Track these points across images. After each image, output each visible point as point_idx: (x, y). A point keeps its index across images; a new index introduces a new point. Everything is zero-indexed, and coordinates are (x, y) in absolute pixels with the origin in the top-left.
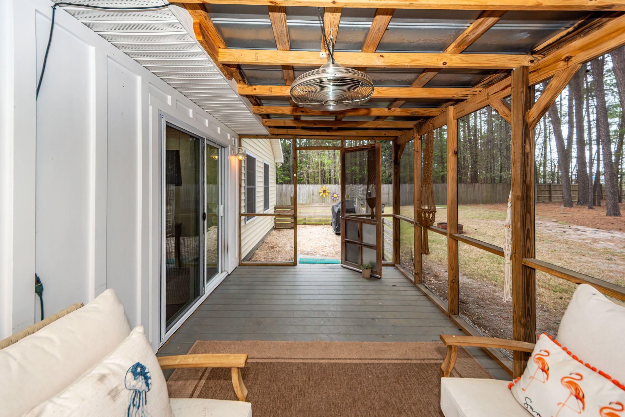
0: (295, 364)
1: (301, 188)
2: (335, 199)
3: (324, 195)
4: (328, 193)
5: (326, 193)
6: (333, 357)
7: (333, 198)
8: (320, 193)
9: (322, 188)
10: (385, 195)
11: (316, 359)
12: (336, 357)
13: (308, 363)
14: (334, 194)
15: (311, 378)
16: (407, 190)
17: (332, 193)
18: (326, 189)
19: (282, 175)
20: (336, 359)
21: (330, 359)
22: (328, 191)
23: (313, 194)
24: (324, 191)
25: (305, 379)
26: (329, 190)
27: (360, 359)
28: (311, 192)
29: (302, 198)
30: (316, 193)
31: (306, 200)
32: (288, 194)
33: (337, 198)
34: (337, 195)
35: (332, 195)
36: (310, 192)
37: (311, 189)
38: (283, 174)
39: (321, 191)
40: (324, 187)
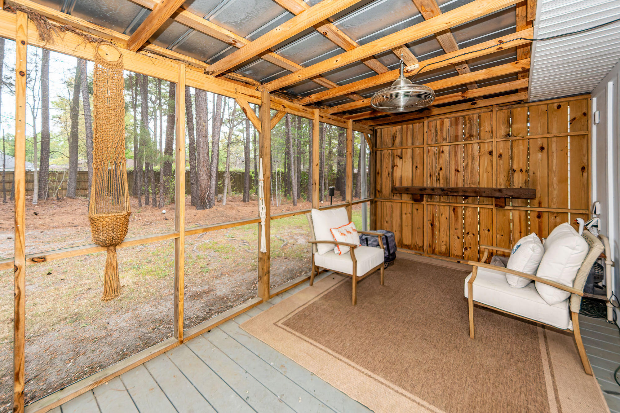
0: (416, 394)
6: (365, 376)
11: (386, 386)
12: (362, 374)
13: (399, 386)
15: (404, 369)
20: (363, 372)
21: (369, 376)
25: (410, 371)
27: (339, 359)
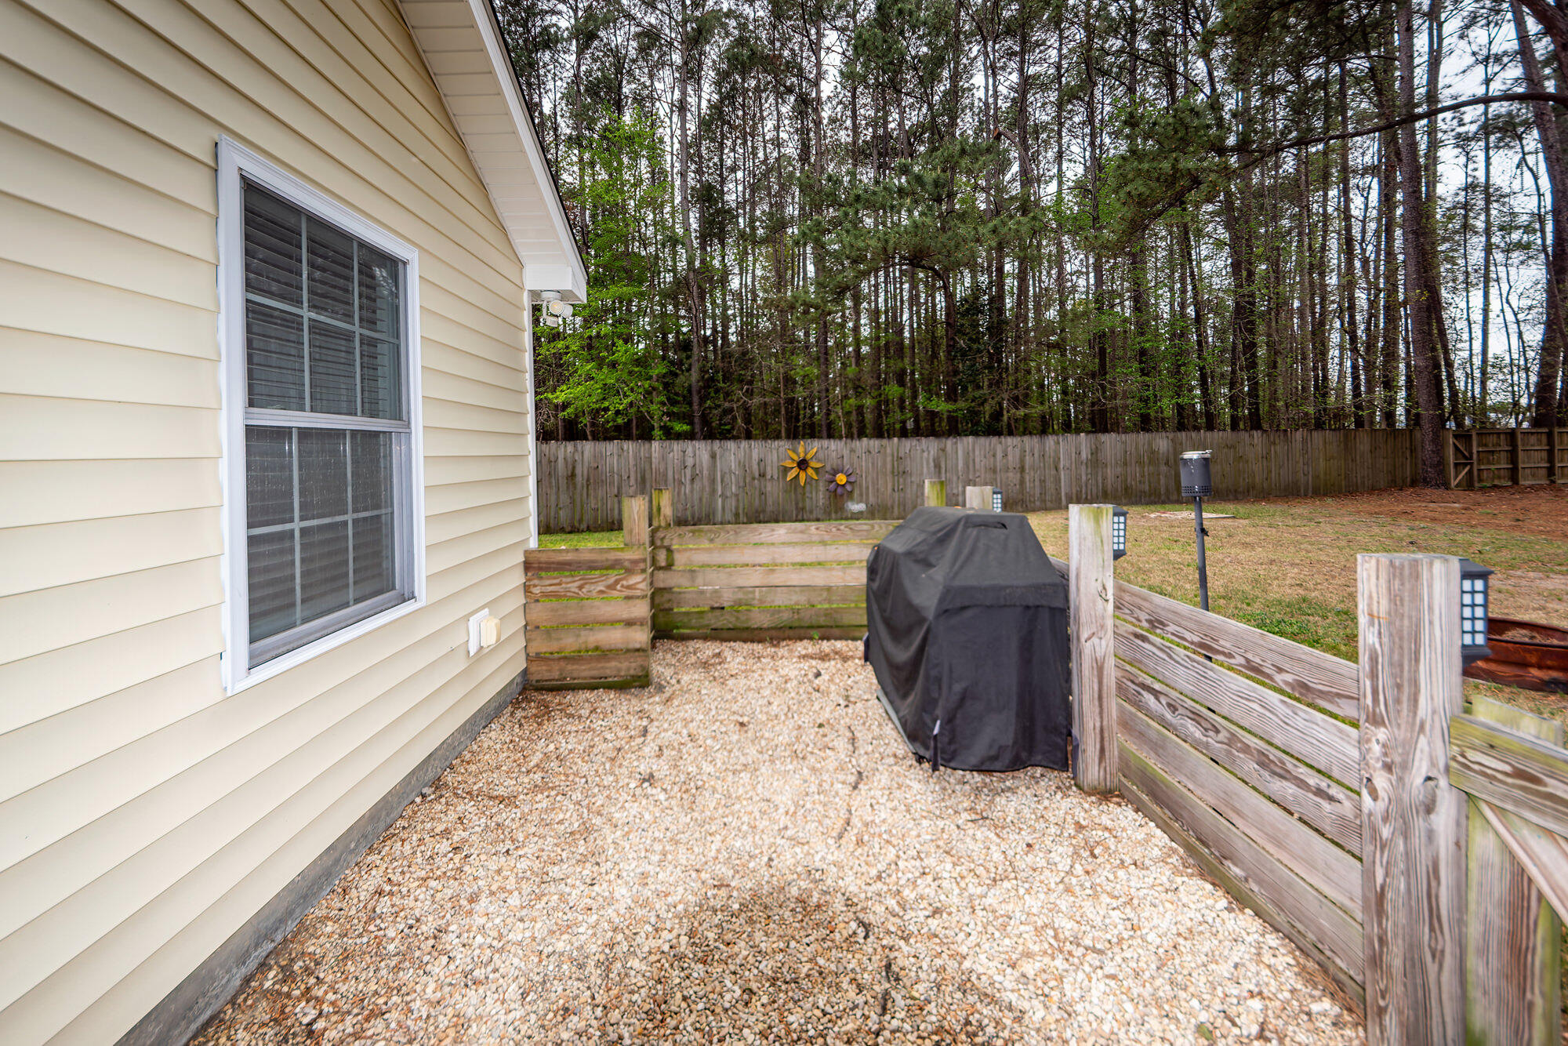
1: (718, 452)
2: (839, 490)
3: (803, 476)
4: (816, 470)
5: (810, 471)
7: (832, 486)
8: (786, 470)
9: (795, 451)
10: (1011, 475)
14: (835, 472)
16: (1084, 456)
17: (828, 468)
18: (809, 457)
19: (666, 418)
22: (814, 464)
23: (762, 475)
24: (803, 464)
26: (819, 461)
28: (755, 467)
29: (723, 488)
30: (772, 471)
31: (737, 495)
32: (670, 473)
33: (849, 488)
34: (848, 476)
35: (828, 476)
36: (751, 467)
37: (755, 456)
38: (668, 414)
39: (788, 464)
40: (801, 450)
